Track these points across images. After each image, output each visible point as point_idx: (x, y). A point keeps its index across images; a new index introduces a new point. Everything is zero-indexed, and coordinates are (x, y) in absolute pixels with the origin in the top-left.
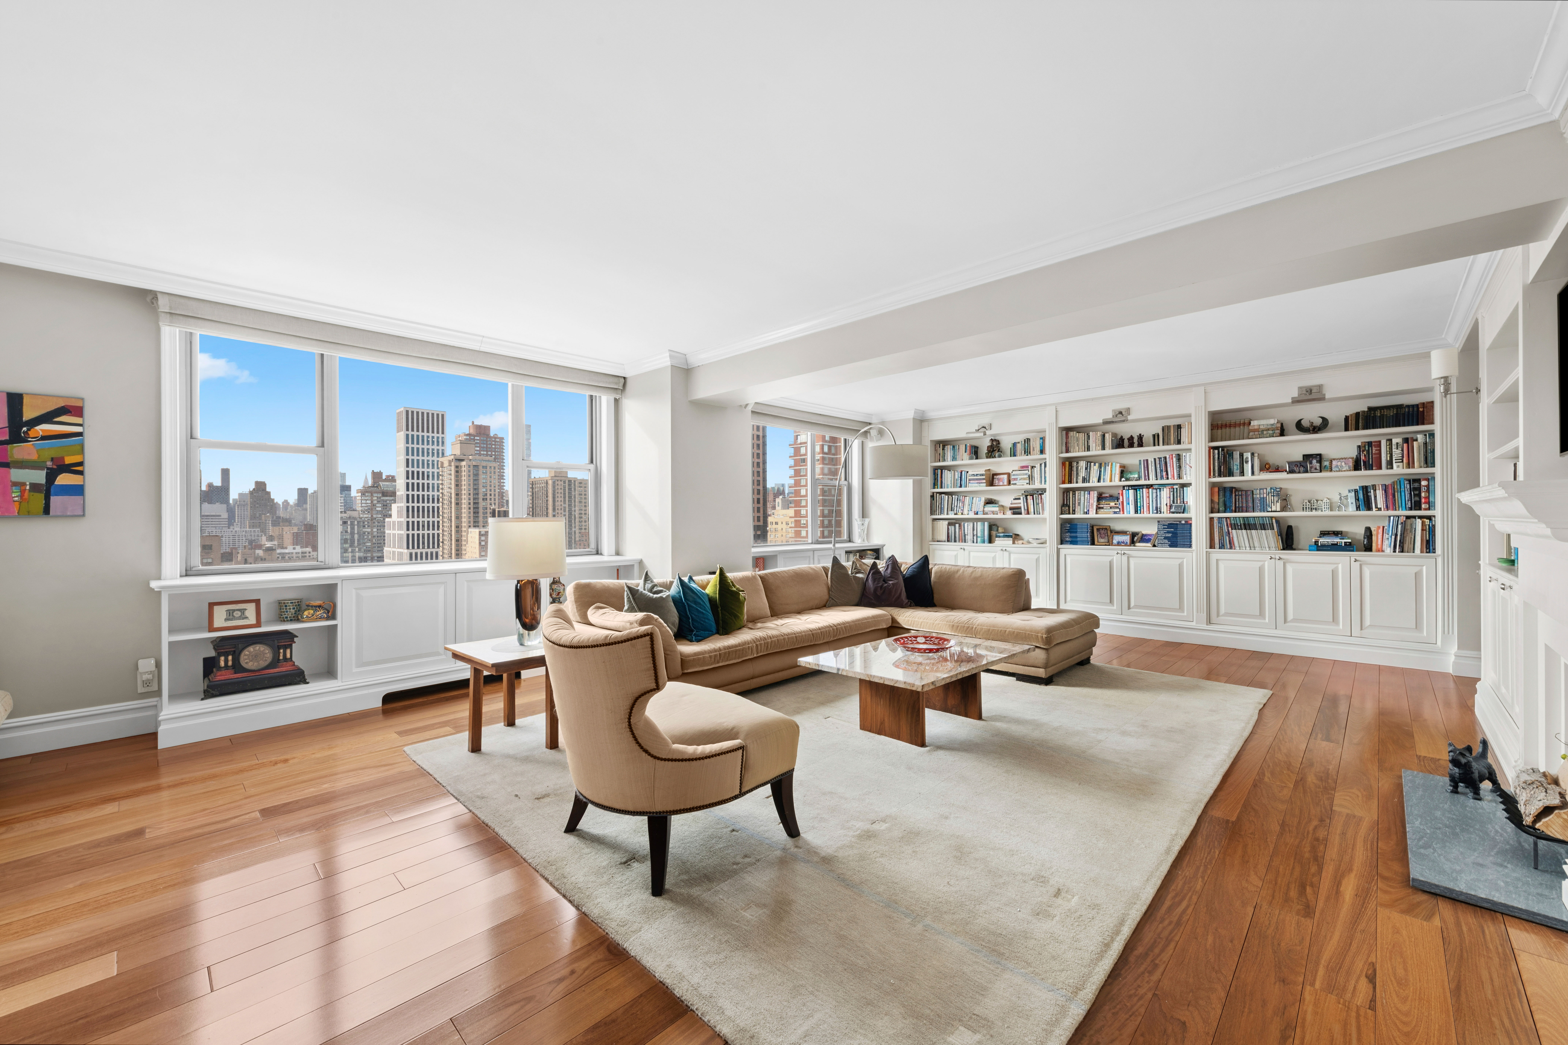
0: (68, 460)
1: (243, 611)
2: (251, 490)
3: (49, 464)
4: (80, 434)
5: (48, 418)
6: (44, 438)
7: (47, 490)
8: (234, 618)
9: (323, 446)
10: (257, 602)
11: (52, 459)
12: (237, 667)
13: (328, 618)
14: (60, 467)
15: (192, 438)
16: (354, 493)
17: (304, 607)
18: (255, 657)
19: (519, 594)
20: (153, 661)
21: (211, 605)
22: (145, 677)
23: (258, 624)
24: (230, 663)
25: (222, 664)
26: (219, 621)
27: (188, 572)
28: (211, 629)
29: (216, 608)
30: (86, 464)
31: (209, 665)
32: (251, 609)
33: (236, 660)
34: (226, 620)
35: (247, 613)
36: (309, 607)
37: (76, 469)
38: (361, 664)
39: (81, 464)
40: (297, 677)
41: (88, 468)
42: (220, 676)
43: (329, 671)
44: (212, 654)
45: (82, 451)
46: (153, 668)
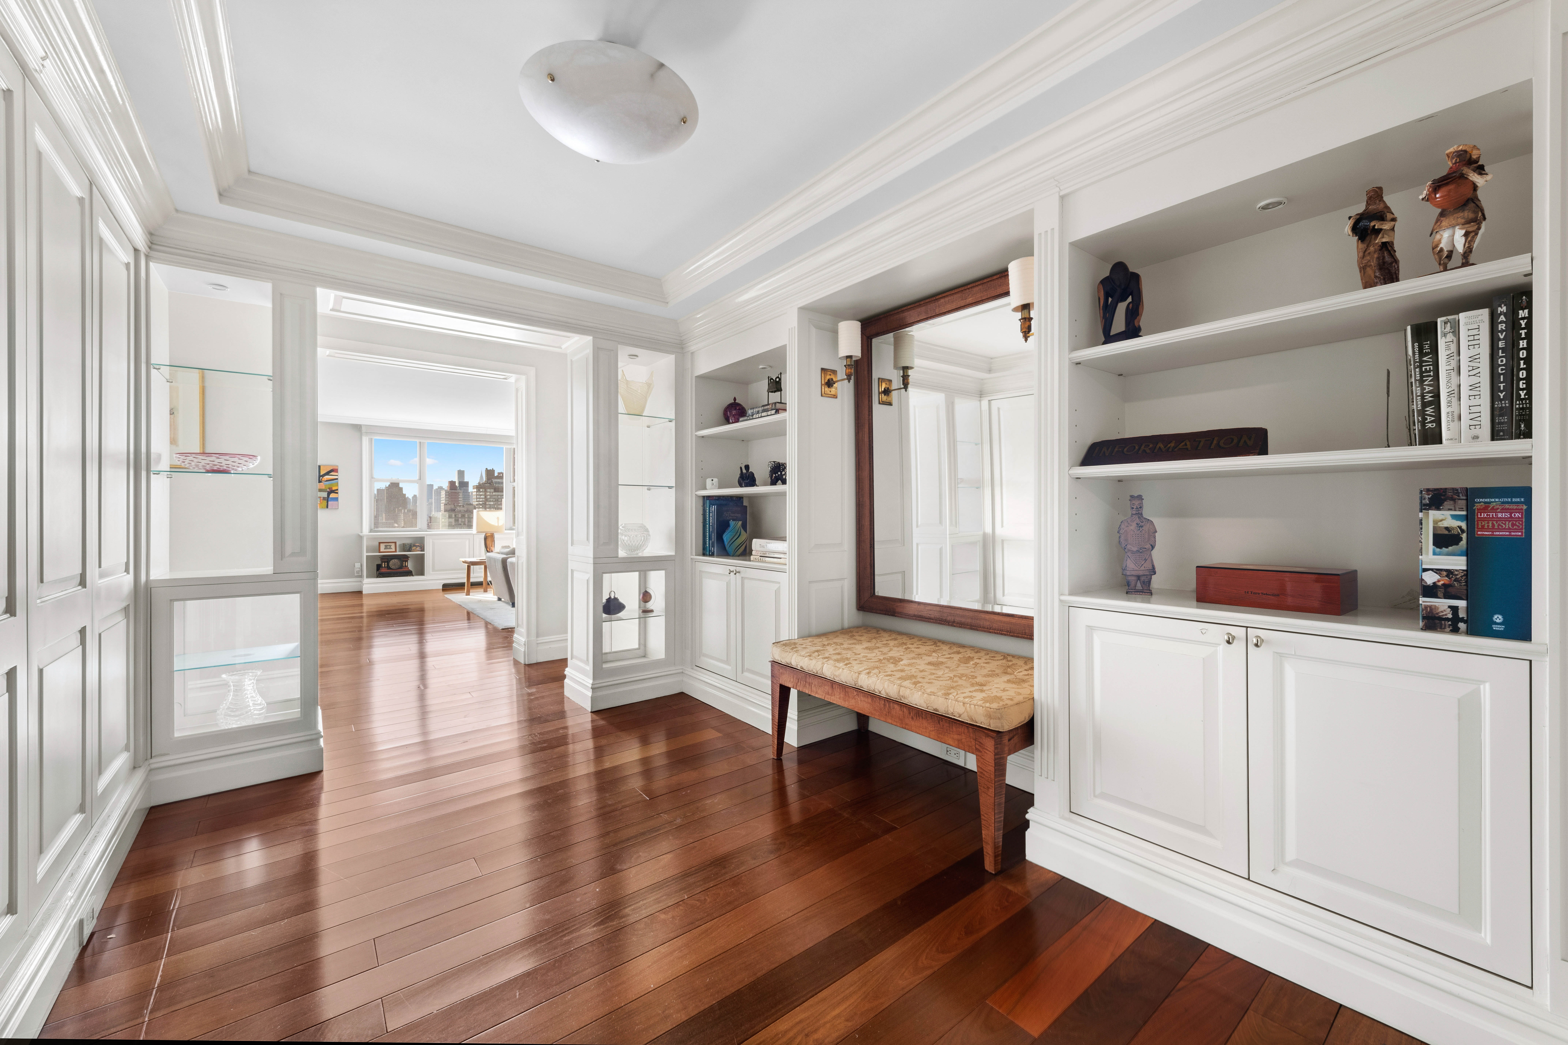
0: (334, 489)
1: (390, 546)
2: (387, 486)
3: (328, 490)
4: (337, 479)
5: (328, 473)
6: (326, 481)
7: (327, 499)
8: (387, 549)
9: (420, 479)
10: (395, 543)
11: (329, 488)
12: (388, 567)
13: (421, 551)
14: (332, 491)
15: (372, 478)
16: (471, 489)
17: (412, 546)
18: (395, 565)
19: (486, 539)
20: (360, 564)
21: (380, 543)
22: (357, 570)
23: (396, 551)
24: (386, 566)
25: (383, 566)
26: (382, 549)
27: (371, 531)
28: (380, 552)
29: (381, 544)
30: (339, 490)
31: (379, 567)
32: (393, 546)
33: (388, 564)
34: (385, 549)
35: (392, 547)
36: (414, 546)
37: (335, 492)
38: (434, 570)
39: (337, 490)
40: (409, 573)
41: (339, 491)
42: (383, 570)
43: (421, 572)
44: (379, 562)
45: (337, 485)
46: (360, 567)
